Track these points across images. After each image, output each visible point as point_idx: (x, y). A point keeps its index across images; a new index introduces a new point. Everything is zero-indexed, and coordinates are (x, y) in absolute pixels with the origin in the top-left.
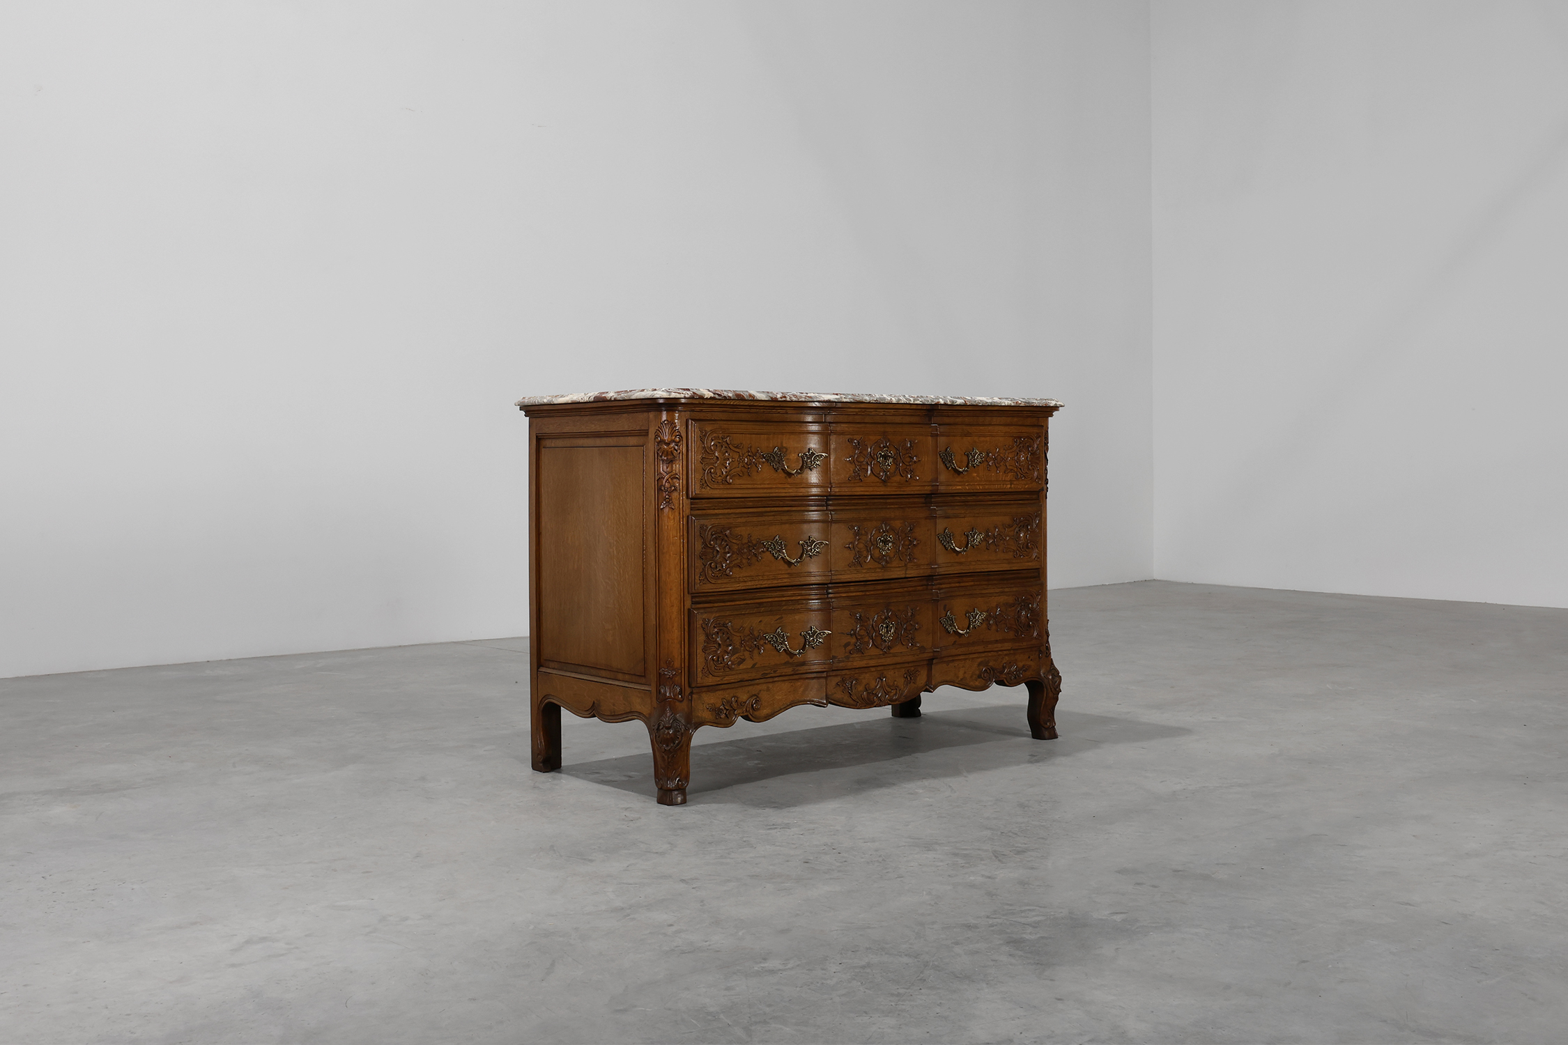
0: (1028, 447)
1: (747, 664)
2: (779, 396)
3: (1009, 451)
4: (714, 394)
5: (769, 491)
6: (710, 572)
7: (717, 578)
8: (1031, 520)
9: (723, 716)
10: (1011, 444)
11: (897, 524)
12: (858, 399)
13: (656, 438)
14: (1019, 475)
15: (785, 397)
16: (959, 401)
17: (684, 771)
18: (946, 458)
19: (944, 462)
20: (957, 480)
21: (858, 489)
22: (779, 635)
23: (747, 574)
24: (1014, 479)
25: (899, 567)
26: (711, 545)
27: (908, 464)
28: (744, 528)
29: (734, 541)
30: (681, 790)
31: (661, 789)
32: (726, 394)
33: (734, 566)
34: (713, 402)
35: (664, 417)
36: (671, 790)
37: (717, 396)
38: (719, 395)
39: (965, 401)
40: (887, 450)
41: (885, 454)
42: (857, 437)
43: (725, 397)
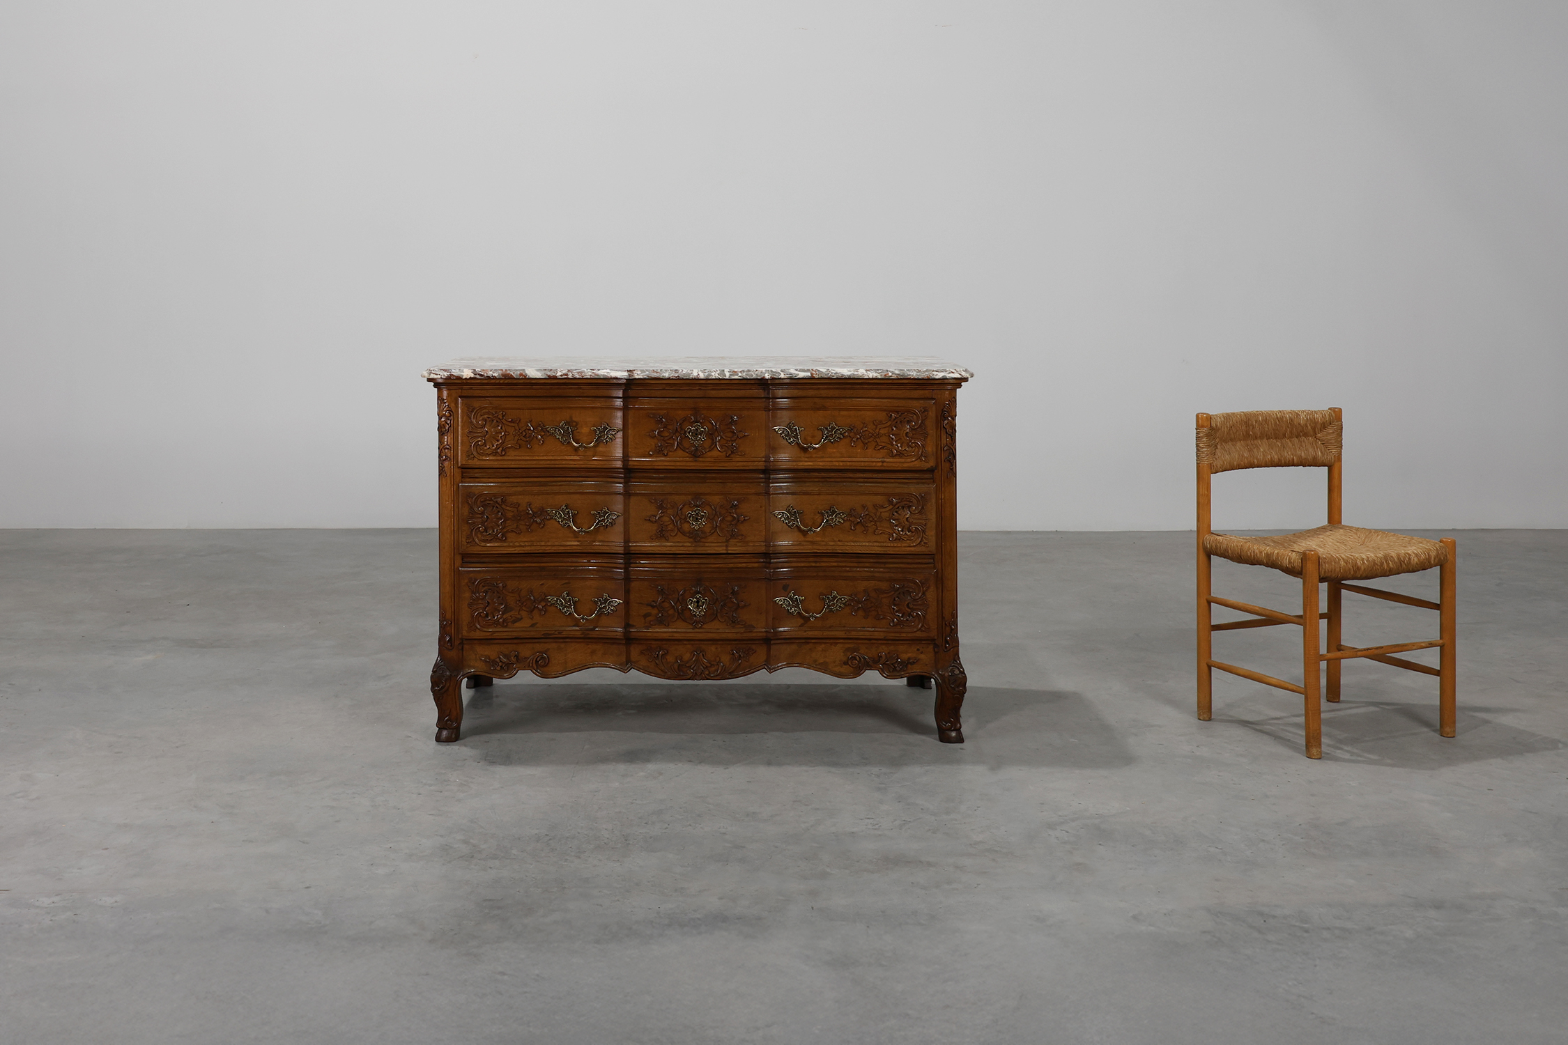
0: (909, 422)
1: (525, 623)
2: (559, 374)
3: (880, 427)
5: (553, 462)
6: (479, 536)
7: (487, 541)
8: (915, 501)
9: (499, 668)
15: (567, 375)
18: (786, 433)
19: (783, 438)
20: (806, 456)
21: (663, 463)
22: (563, 599)
25: (718, 542)
26: (478, 511)
27: (728, 439)
28: (522, 497)
29: (512, 509)
32: (490, 374)
33: (509, 532)
37: (478, 377)
38: (481, 375)
39: (812, 374)
40: (698, 426)
41: (696, 429)
42: (661, 412)
43: (488, 377)
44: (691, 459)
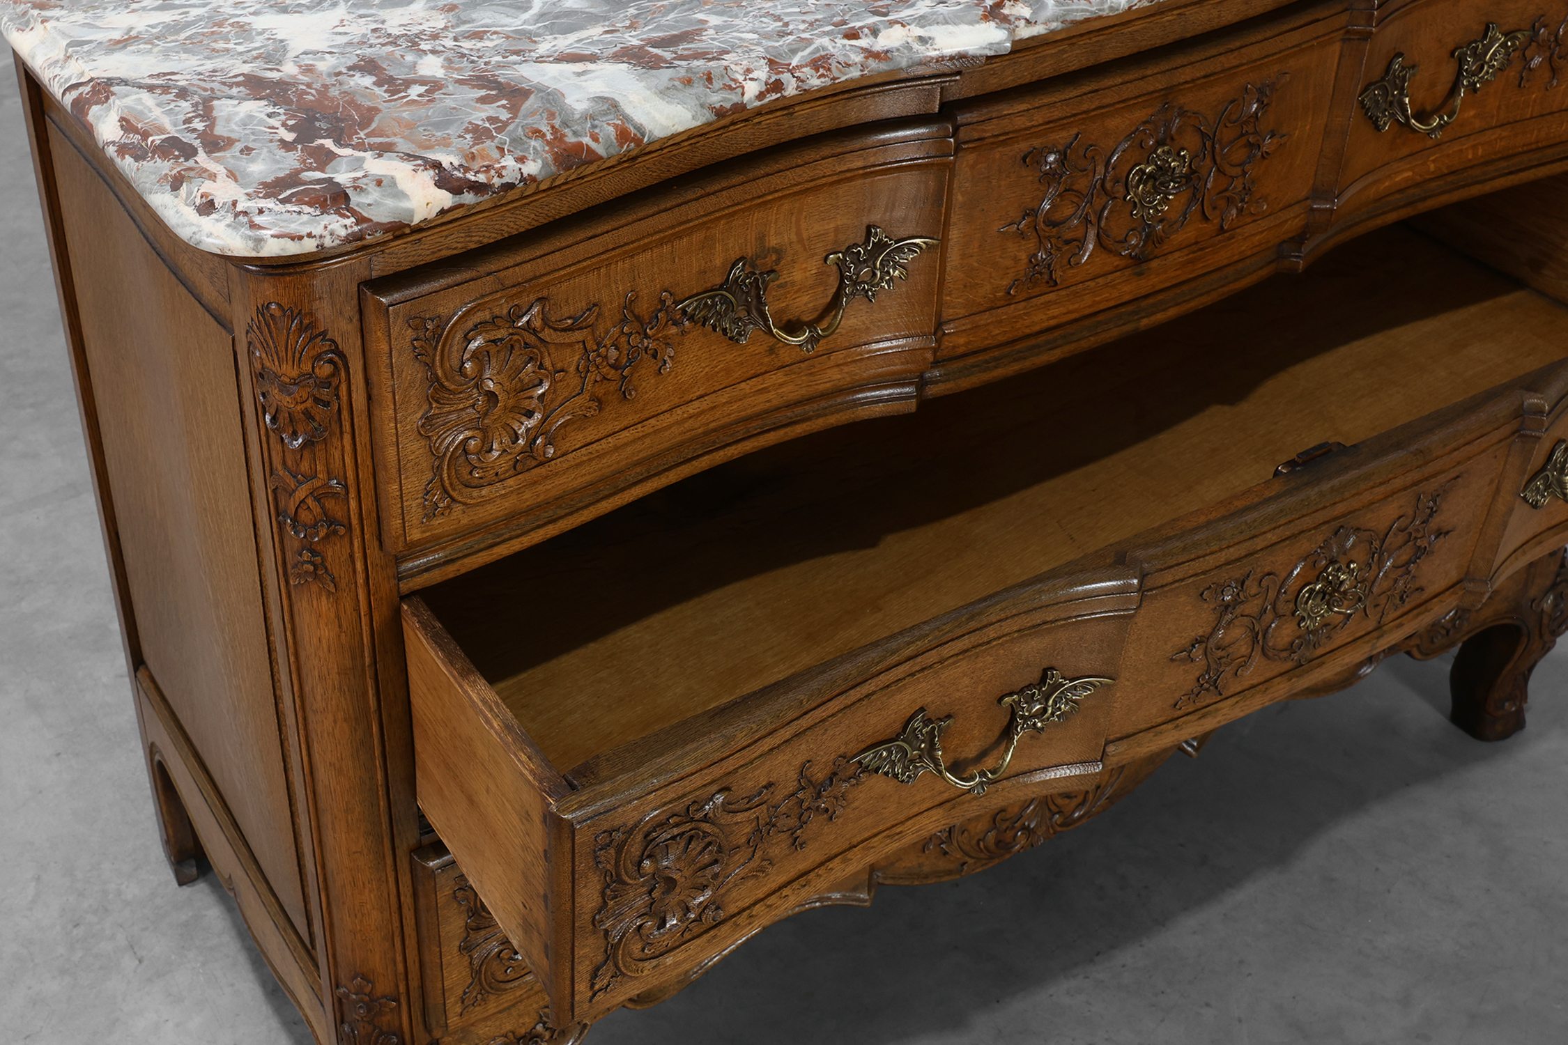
27: (1237, 171)
40: (1169, 152)
41: (1159, 168)
42: (1062, 137)
43: (509, 187)
44: (1127, 273)
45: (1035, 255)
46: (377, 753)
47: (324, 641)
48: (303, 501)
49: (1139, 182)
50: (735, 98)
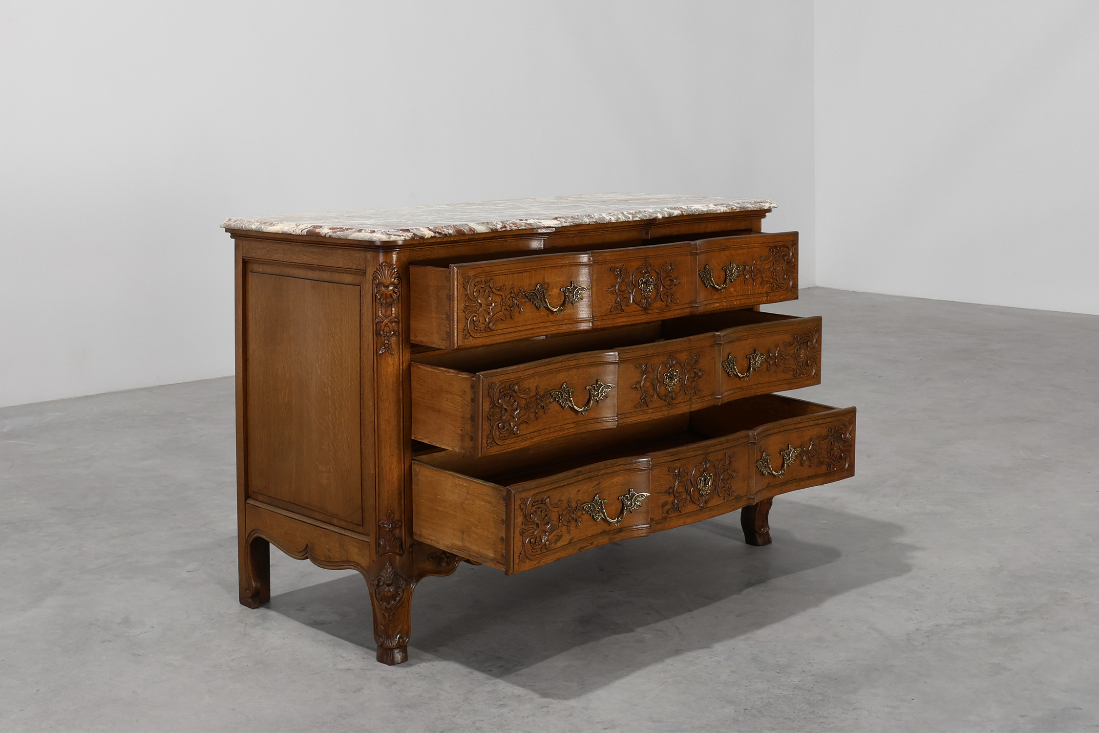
0: (784, 256)
2: (499, 226)
3: (765, 262)
4: (435, 232)
6: (498, 433)
7: (504, 439)
8: (811, 335)
10: (767, 254)
11: (683, 357)
12: (578, 222)
13: (374, 280)
14: (775, 286)
15: (505, 227)
16: (676, 213)
17: (406, 627)
18: (705, 276)
19: (703, 281)
20: (715, 297)
21: (620, 320)
22: (597, 503)
23: (533, 430)
24: (770, 291)
25: (684, 402)
26: (499, 403)
27: (668, 287)
28: (531, 380)
29: (522, 396)
30: (403, 647)
31: (381, 646)
32: (446, 231)
33: (521, 423)
34: (433, 241)
35: (381, 259)
36: (392, 649)
37: (437, 235)
38: (440, 233)
39: (682, 212)
40: (648, 276)
41: (647, 280)
42: (619, 265)
43: (445, 235)
44: (643, 313)
45: (616, 300)
46: (402, 415)
47: (388, 373)
48: (387, 324)
49: (642, 283)
50: (495, 228)
